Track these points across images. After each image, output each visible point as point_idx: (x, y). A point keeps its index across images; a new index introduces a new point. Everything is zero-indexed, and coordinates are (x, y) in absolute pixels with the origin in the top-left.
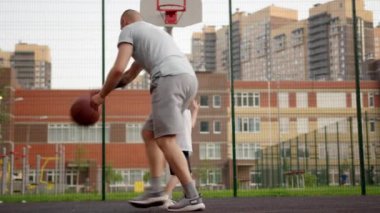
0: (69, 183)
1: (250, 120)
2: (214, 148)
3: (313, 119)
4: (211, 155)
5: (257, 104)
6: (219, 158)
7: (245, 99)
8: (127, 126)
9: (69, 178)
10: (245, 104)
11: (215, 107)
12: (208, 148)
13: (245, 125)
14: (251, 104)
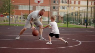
0: (23, 19)
1: (65, 7)
2: (56, 13)
3: (79, 7)
4: (55, 14)
5: (66, 3)
6: (57, 15)
7: (64, 2)
8: (37, 7)
9: (23, 17)
10: (64, 3)
11: (57, 3)
12: (54, 12)
13: (63, 8)
14: (65, 3)
